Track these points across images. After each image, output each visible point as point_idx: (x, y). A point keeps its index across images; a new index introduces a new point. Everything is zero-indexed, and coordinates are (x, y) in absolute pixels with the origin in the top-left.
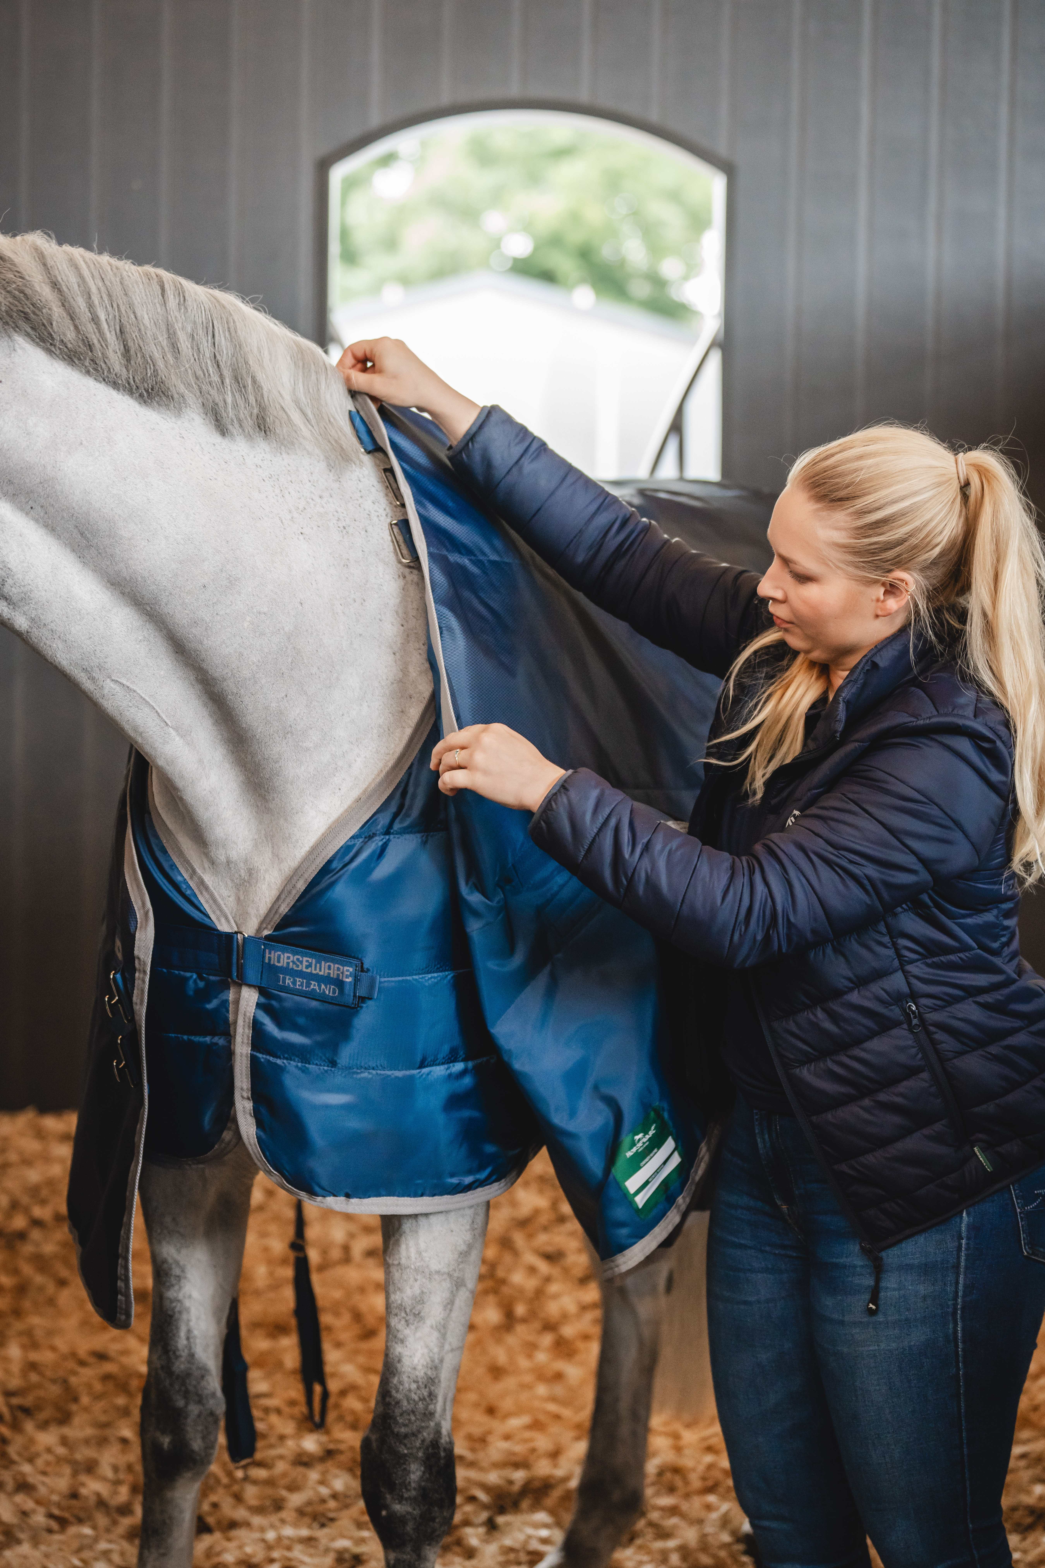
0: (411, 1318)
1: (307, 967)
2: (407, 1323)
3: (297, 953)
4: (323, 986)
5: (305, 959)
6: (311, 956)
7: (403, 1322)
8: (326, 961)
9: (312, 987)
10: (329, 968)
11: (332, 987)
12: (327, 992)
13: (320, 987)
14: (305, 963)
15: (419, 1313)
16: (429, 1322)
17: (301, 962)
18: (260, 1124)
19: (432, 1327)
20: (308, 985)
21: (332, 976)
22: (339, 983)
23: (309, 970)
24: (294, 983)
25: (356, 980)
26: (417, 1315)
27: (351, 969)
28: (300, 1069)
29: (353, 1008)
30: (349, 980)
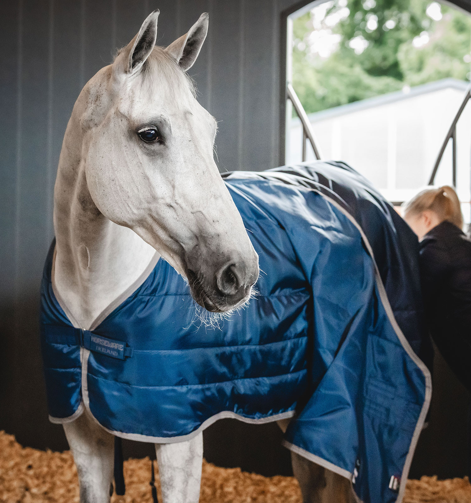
0: (168, 487)
1: (106, 344)
2: (168, 489)
3: (102, 339)
4: (112, 352)
5: (105, 341)
6: (107, 340)
7: (166, 489)
8: (113, 342)
9: (108, 352)
10: (114, 345)
11: (115, 352)
12: (113, 354)
13: (111, 352)
14: (105, 343)
15: (172, 485)
16: (177, 489)
17: (104, 342)
18: (90, 401)
19: (179, 491)
20: (107, 351)
21: (115, 348)
22: (118, 351)
23: (107, 345)
24: (102, 349)
25: (125, 350)
26: (171, 485)
27: (123, 346)
28: (104, 381)
29: (123, 360)
30: (122, 350)
